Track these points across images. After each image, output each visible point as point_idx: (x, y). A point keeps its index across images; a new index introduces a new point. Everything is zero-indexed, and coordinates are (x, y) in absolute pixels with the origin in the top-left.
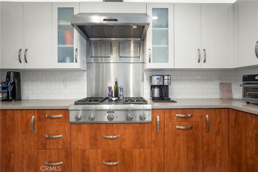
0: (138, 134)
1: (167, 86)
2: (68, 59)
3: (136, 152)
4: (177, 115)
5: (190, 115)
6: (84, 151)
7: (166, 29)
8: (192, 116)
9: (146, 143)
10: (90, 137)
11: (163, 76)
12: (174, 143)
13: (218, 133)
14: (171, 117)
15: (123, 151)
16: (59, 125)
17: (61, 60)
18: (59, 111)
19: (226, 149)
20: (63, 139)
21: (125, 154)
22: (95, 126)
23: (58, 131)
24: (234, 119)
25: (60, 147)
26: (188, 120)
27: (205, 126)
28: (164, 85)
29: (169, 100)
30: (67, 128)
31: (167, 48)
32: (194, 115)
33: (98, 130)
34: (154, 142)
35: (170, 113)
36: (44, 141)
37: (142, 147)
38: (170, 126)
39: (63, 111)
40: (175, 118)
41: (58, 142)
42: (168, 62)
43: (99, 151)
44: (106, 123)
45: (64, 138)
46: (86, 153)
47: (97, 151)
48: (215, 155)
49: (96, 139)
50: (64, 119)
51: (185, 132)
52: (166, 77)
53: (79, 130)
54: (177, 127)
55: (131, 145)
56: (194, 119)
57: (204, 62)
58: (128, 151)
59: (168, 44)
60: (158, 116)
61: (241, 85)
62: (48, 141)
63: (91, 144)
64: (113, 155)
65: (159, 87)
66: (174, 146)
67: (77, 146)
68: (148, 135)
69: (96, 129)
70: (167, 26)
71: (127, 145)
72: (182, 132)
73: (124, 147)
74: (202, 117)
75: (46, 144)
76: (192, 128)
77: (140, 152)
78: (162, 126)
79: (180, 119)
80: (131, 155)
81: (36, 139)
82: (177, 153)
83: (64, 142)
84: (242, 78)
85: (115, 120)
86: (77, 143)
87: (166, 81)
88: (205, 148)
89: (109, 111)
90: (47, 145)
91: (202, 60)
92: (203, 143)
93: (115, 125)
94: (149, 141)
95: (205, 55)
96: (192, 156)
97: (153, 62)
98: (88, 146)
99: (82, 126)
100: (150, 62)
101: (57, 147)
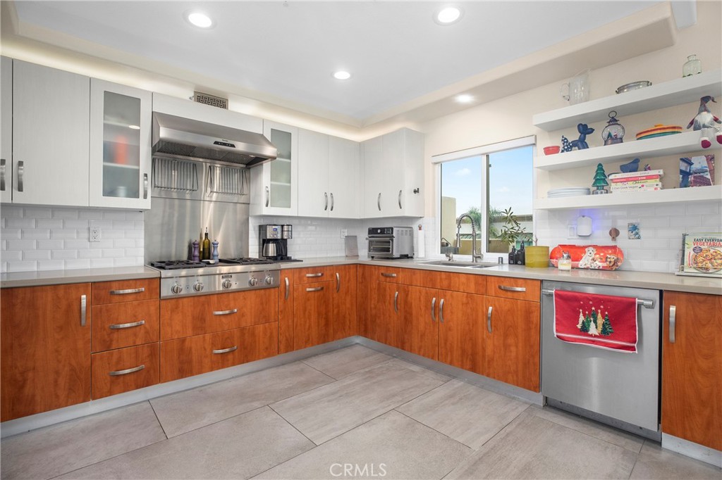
0: (262, 304)
1: (286, 240)
2: (122, 190)
3: (260, 328)
4: (308, 275)
5: (320, 274)
6: (183, 341)
7: (288, 160)
8: (322, 275)
9: (273, 314)
10: (193, 317)
11: (282, 226)
12: (305, 310)
13: (347, 293)
14: (301, 278)
15: (242, 330)
16: (139, 305)
17: (109, 192)
18: (138, 282)
19: (355, 308)
20: (145, 328)
21: (244, 334)
22: (203, 299)
23: (135, 316)
24: (361, 274)
25: (139, 342)
26: (319, 279)
27: (335, 286)
28: (282, 239)
29: (289, 260)
30: (153, 309)
31: (289, 188)
32: (325, 274)
33: (206, 306)
34: (281, 312)
35: (300, 273)
36: (106, 337)
37: (267, 321)
38: (300, 289)
39: (147, 282)
40: (305, 279)
41: (135, 335)
42: (290, 207)
43: (208, 336)
44: (219, 294)
45: (147, 326)
46: (187, 344)
47: (204, 337)
48: (344, 317)
49: (203, 320)
50: (147, 294)
51: (316, 294)
52: (285, 228)
53: (175, 309)
54: (308, 289)
55: (253, 320)
56: (325, 279)
57: (332, 210)
58: (249, 329)
59: (290, 182)
60: (286, 279)
61: (367, 239)
62: (115, 336)
63: (194, 328)
64: (228, 338)
65: (275, 241)
66: (304, 314)
67: (172, 334)
68: (275, 303)
69: (203, 305)
70: (289, 157)
71: (248, 321)
72: (313, 293)
73: (243, 325)
74: (333, 275)
75: (111, 341)
76: (322, 289)
77: (266, 328)
78: (291, 290)
79: (310, 279)
80: (253, 334)
81: (89, 336)
82: (308, 321)
83: (147, 332)
84: (367, 231)
85: (234, 287)
86: (172, 331)
87: (285, 233)
88: (336, 311)
89: (228, 275)
90: (114, 342)
91: (329, 208)
92: (333, 305)
93: (231, 295)
94: (275, 312)
95: (333, 204)
96: (323, 322)
97: (271, 206)
98: (190, 332)
99: (180, 301)
100: (267, 205)
101: (135, 342)
